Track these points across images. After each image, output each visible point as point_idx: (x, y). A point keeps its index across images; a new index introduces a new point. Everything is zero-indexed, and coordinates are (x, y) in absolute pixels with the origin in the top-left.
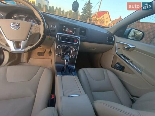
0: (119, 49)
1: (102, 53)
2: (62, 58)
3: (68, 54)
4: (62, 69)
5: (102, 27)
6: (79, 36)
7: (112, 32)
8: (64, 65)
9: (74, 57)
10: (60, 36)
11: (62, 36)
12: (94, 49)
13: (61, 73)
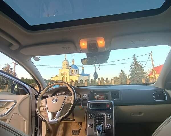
2: (95, 130)
5: (146, 85)
9: (110, 127)
10: (91, 103)
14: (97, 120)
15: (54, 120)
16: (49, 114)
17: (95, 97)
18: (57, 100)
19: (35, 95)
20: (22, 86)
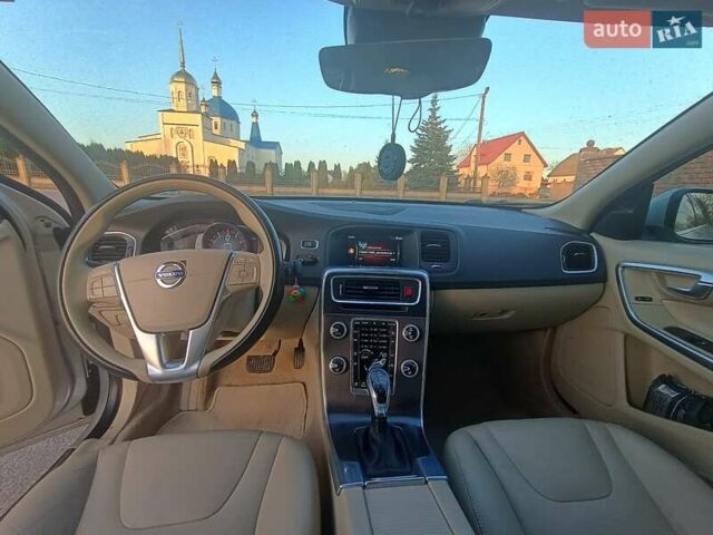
0: (643, 299)
1: (549, 331)
2: (355, 380)
3: (381, 357)
4: (361, 444)
5: (519, 210)
6: (421, 268)
7: (578, 224)
8: (370, 419)
9: (413, 370)
10: (338, 280)
11: (348, 280)
12: (506, 316)
13: (357, 464)
14: (365, 344)
16: (148, 344)
17: (352, 251)
18: (181, 274)
19: (48, 225)
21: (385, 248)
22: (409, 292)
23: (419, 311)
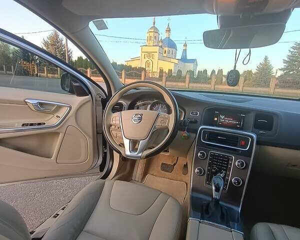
2: (207, 180)
3: (222, 173)
4: (204, 208)
6: (252, 132)
8: (211, 199)
9: (239, 183)
10: (205, 132)
11: (210, 132)
14: (214, 164)
15: (135, 154)
16: (127, 143)
17: (216, 119)
18: (140, 119)
19: (100, 97)
20: (78, 81)
21: (234, 119)
22: (243, 143)
23: (248, 154)
